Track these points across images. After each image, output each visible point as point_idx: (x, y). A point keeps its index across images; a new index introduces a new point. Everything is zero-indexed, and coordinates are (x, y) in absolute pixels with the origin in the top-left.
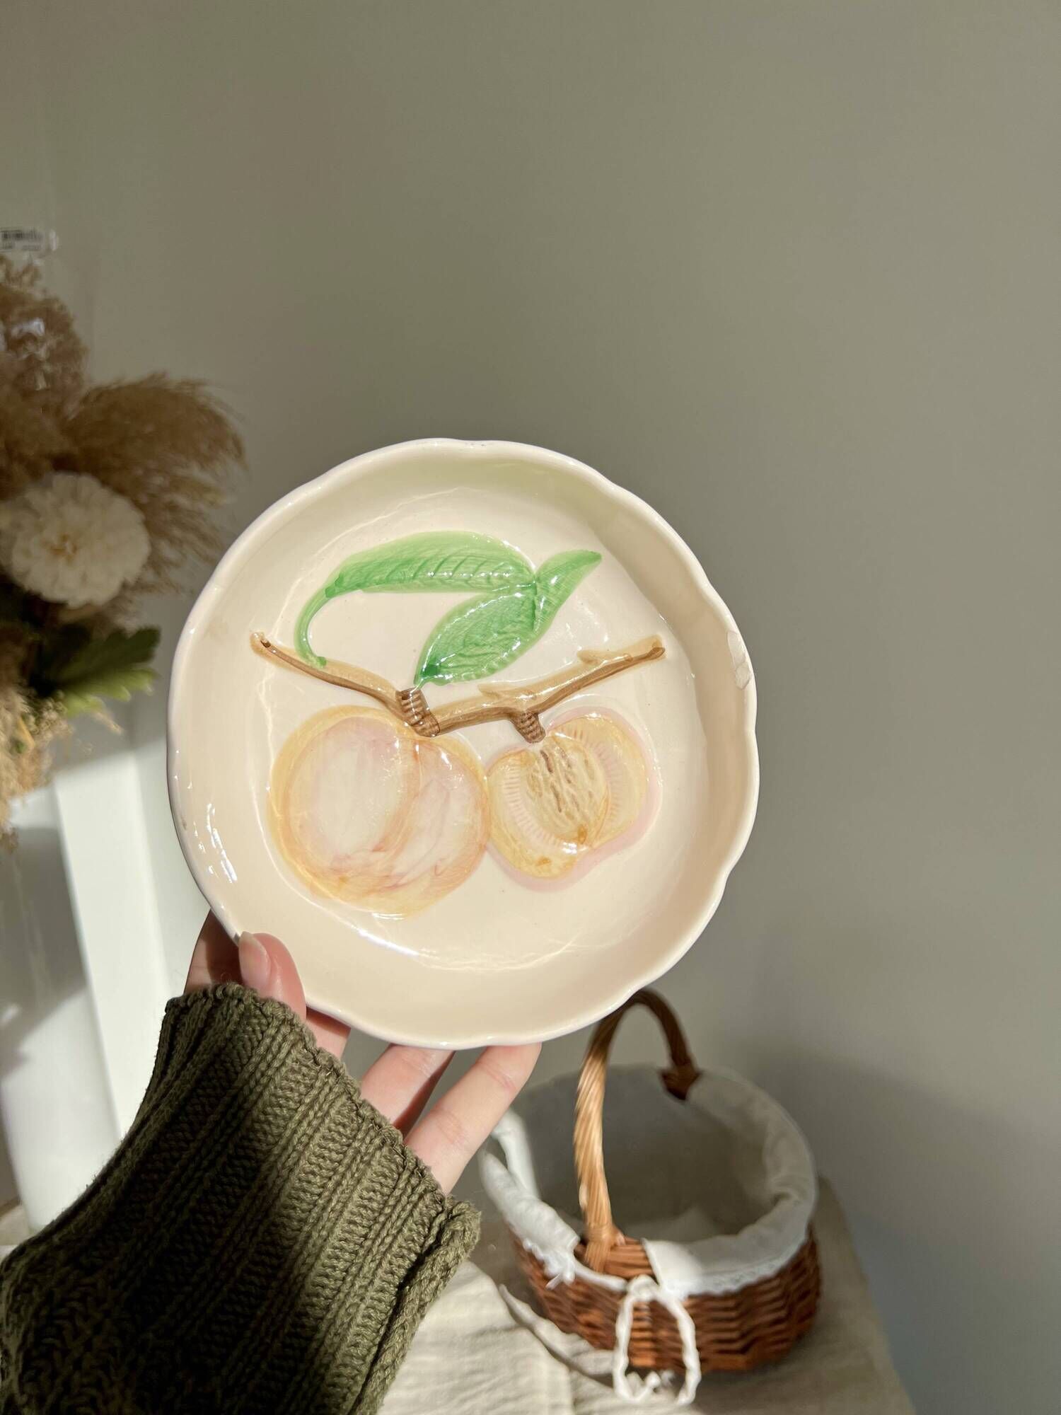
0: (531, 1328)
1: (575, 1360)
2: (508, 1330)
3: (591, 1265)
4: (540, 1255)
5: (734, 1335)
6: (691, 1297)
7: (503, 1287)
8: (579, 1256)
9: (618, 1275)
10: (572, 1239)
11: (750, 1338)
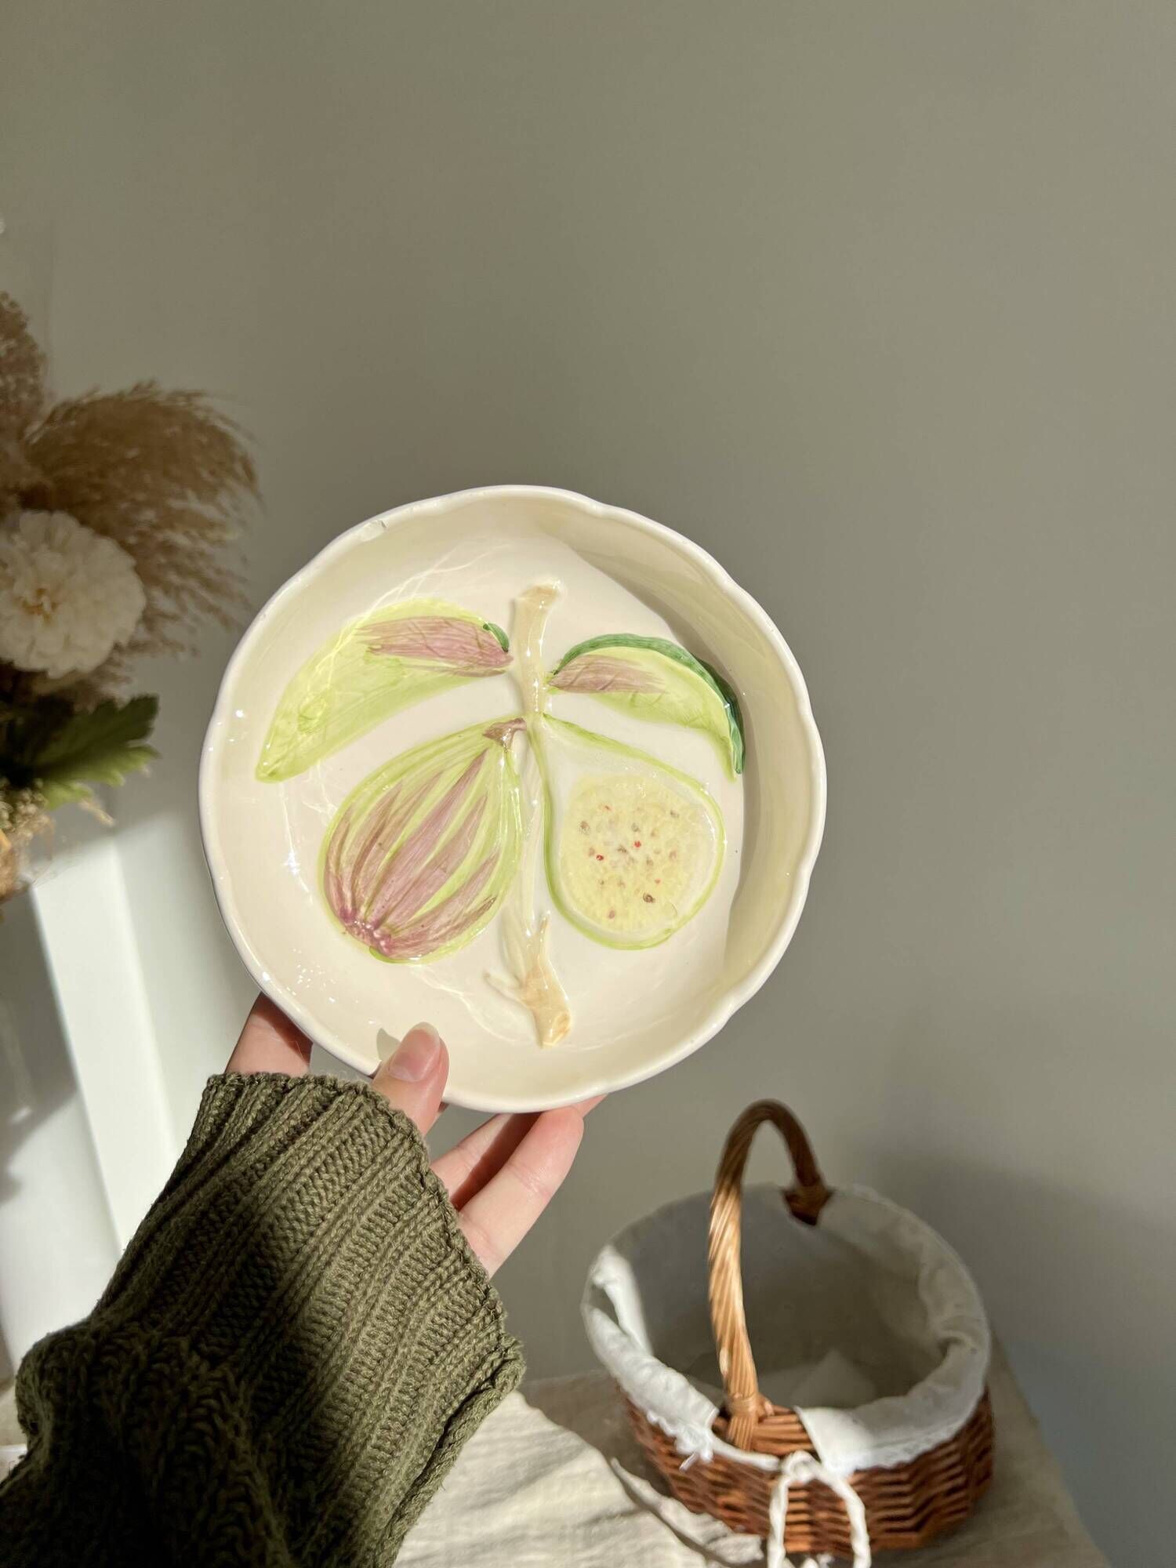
0: (655, 1512)
1: (712, 1547)
2: (626, 1514)
3: (737, 1442)
4: (670, 1430)
5: (908, 1511)
6: (857, 1472)
7: (615, 1462)
8: (716, 1431)
9: (768, 1453)
10: (710, 1412)
11: (926, 1512)
